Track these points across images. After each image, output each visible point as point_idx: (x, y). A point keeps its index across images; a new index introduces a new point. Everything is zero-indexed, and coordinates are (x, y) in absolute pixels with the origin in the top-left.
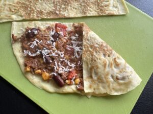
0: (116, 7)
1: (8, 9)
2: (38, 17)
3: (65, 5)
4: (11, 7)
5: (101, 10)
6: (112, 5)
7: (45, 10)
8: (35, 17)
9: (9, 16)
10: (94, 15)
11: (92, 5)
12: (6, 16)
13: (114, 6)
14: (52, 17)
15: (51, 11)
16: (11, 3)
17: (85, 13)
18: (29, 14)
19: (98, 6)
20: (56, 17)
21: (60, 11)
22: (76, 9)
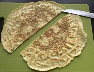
0: (58, 9)
1: (13, 42)
2: (29, 36)
3: (36, 23)
4: (13, 40)
5: (53, 15)
6: (56, 10)
7: (29, 31)
8: (28, 37)
9: (16, 45)
10: (52, 19)
11: (47, 15)
12: (15, 45)
13: (57, 10)
14: (35, 32)
15: (32, 30)
16: (12, 38)
17: (47, 21)
18: (24, 38)
19: (50, 13)
20: (37, 31)
21: (36, 27)
22: (42, 21)
